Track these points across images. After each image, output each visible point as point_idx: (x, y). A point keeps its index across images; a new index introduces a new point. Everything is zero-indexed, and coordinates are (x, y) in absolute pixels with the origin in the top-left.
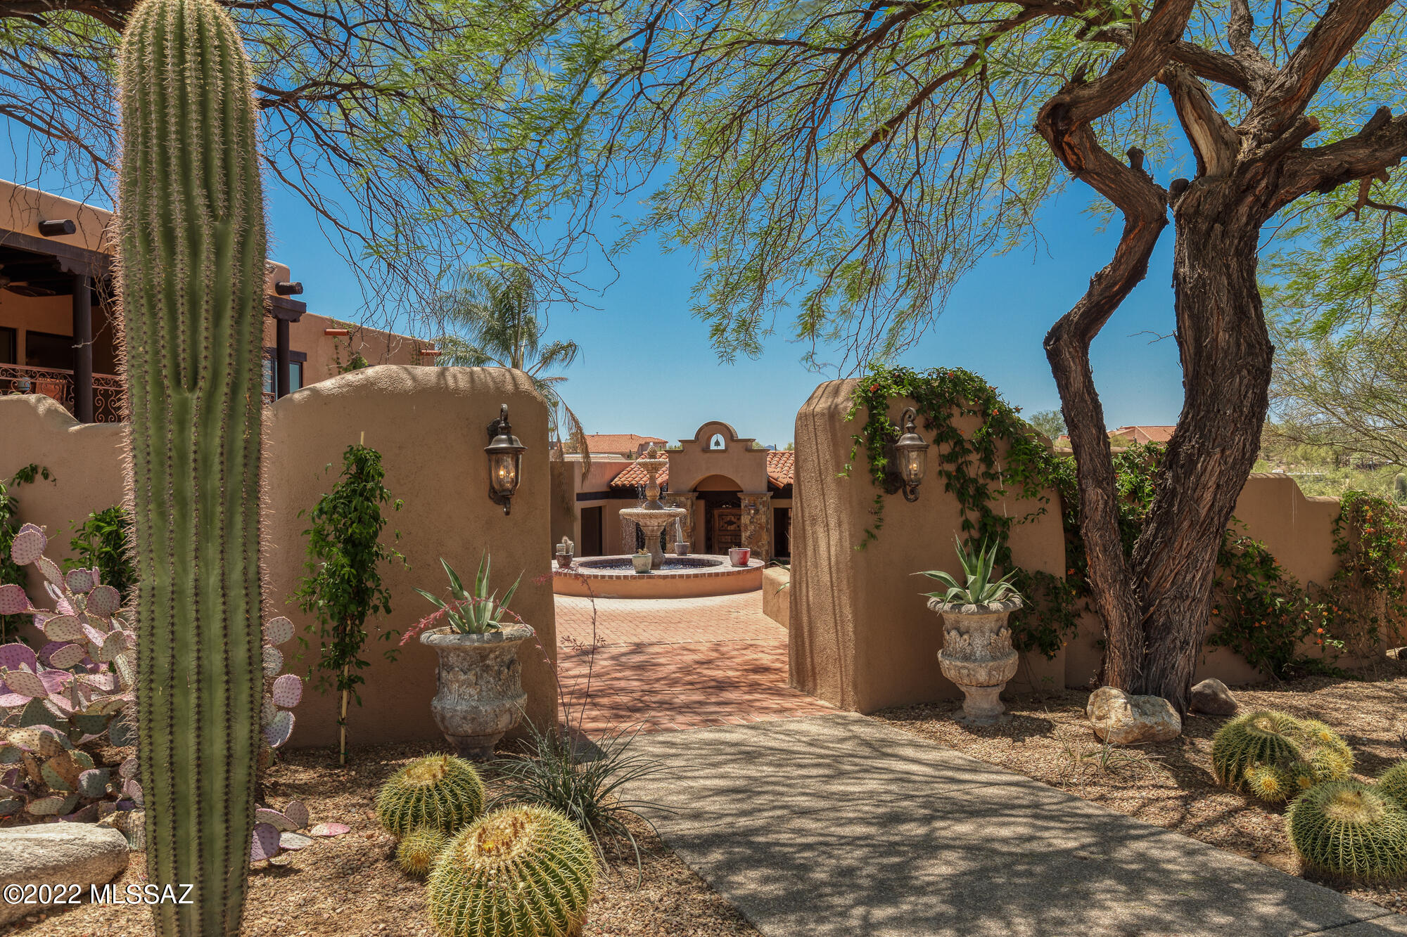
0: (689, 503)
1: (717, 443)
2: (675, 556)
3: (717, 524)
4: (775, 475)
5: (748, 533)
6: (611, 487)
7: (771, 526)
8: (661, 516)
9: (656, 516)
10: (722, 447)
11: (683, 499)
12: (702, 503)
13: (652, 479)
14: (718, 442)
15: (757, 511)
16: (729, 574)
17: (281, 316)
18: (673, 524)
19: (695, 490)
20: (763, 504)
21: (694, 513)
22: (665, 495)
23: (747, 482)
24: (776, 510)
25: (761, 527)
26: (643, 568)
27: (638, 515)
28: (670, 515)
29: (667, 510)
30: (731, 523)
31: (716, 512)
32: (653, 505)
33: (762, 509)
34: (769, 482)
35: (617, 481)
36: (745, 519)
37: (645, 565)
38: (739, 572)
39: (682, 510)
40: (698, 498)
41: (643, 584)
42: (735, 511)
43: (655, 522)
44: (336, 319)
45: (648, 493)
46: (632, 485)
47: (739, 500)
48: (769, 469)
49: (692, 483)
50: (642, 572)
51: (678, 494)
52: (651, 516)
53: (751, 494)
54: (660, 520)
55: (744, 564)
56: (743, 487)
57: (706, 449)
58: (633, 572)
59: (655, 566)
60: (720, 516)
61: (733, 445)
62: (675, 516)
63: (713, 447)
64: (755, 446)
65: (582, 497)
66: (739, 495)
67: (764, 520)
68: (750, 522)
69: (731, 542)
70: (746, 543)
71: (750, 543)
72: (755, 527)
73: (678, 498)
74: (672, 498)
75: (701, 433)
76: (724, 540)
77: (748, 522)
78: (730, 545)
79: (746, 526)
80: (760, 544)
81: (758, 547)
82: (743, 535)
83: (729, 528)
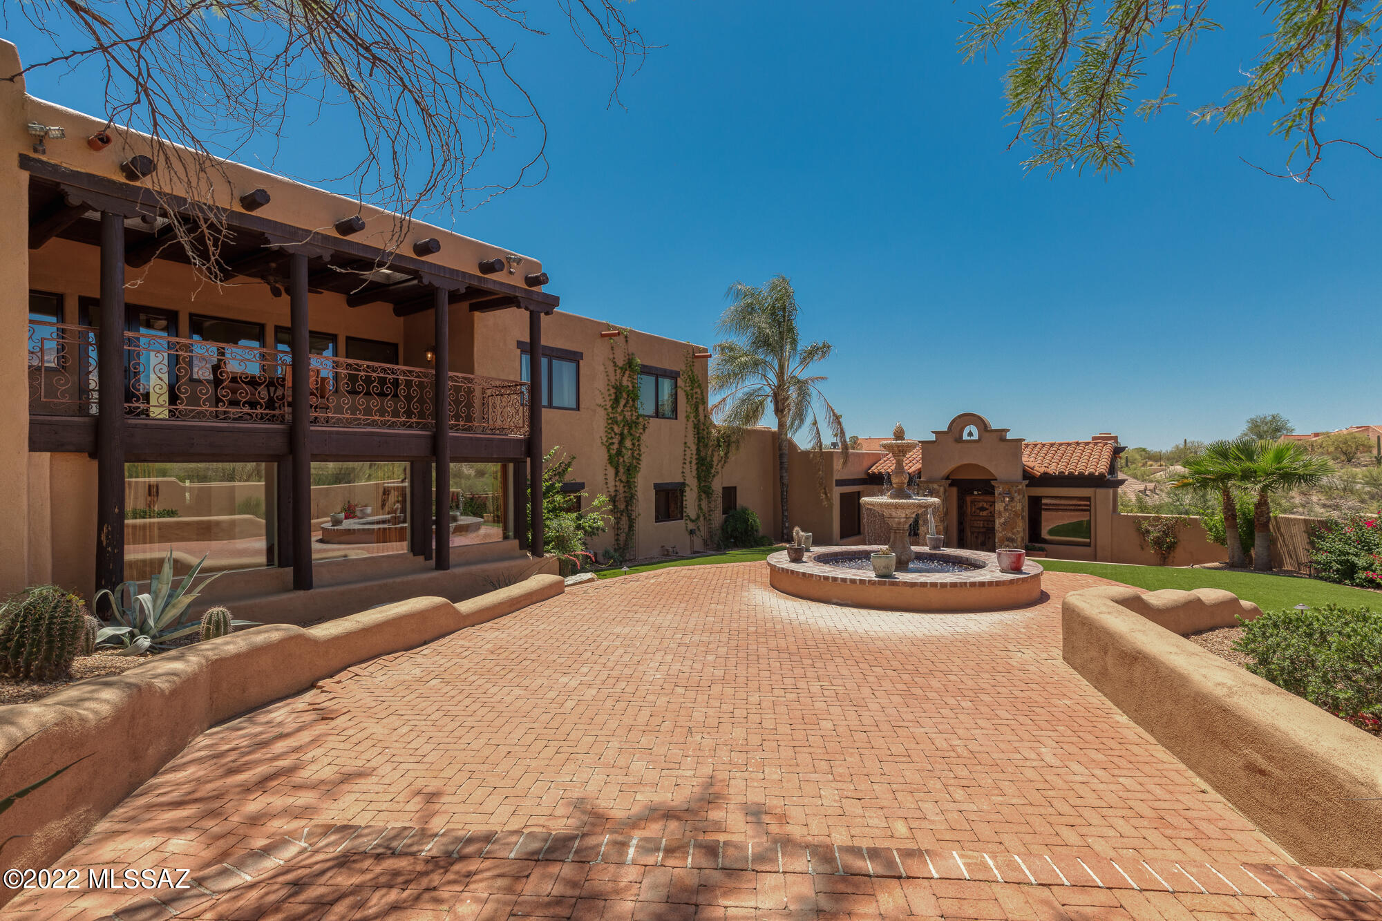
0: (942, 489)
1: (970, 434)
2: (926, 549)
3: (969, 509)
4: (1031, 464)
5: (1002, 520)
6: (868, 474)
7: (1026, 514)
8: (909, 506)
9: (902, 507)
10: (975, 437)
11: (935, 486)
12: (954, 490)
13: (899, 464)
14: (971, 432)
15: (1012, 499)
16: (998, 584)
17: (531, 308)
18: (925, 513)
19: (947, 478)
20: (1019, 492)
21: (945, 500)
22: (915, 482)
23: (1000, 470)
24: (1030, 498)
25: (1017, 515)
26: (884, 571)
27: (881, 505)
28: (920, 506)
29: (917, 500)
30: (983, 509)
31: (969, 499)
32: (900, 493)
33: (1017, 497)
34: (1024, 471)
35: (874, 469)
36: (999, 506)
37: (887, 567)
38: (1011, 582)
39: (936, 500)
40: (950, 485)
41: (885, 593)
42: (988, 498)
43: (901, 514)
44: (611, 324)
45: (894, 480)
46: (880, 473)
47: (993, 488)
48: (1024, 459)
49: (945, 471)
50: (884, 575)
51: (930, 481)
52: (896, 507)
53: (1006, 483)
54: (908, 512)
55: (1017, 568)
56: (998, 477)
57: (959, 439)
58: (871, 575)
59: (902, 565)
60: (973, 502)
61: (987, 434)
62: (926, 506)
63: (965, 437)
64: (1009, 436)
65: (840, 483)
66: (993, 483)
67: (1019, 507)
68: (1005, 510)
69: (984, 527)
70: (1000, 530)
71: (1003, 530)
72: (1010, 514)
73: (930, 485)
74: (925, 485)
75: (954, 424)
76: (976, 525)
77: (1002, 509)
78: (982, 530)
79: (1000, 513)
80: (1015, 530)
81: (1013, 534)
82: (997, 521)
83: (981, 514)
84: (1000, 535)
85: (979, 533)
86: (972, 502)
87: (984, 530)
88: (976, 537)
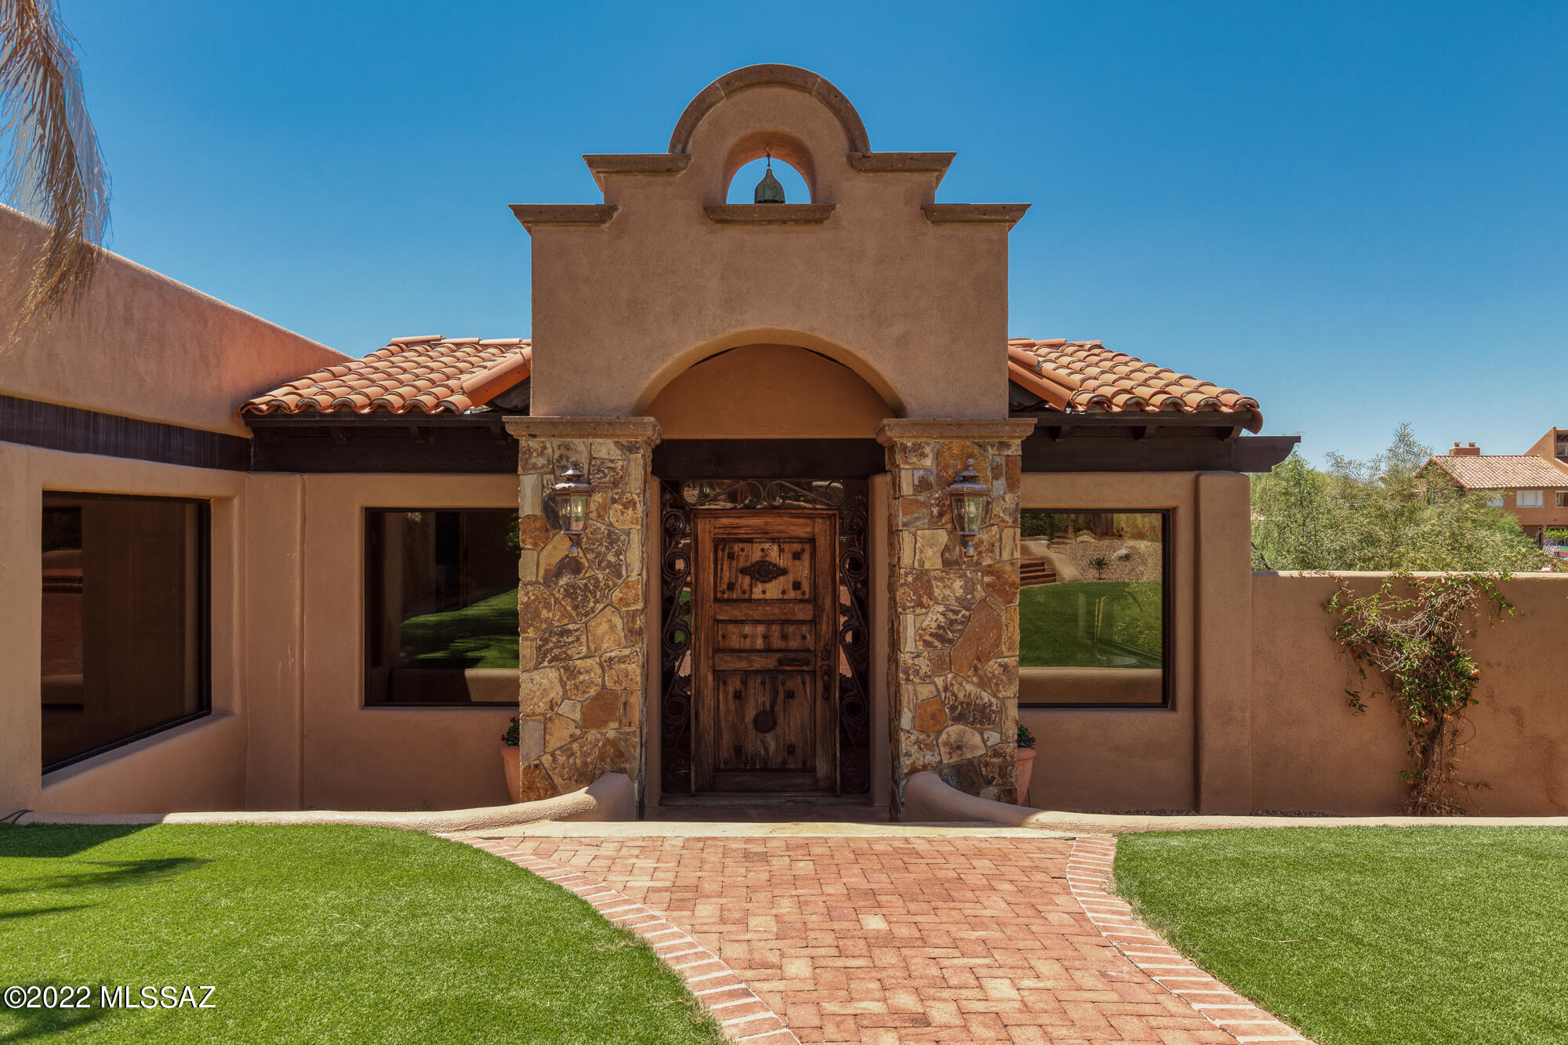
0: (636, 467)
3: (708, 572)
5: (934, 617)
11: (606, 449)
34: (1012, 379)
36: (921, 547)
49: (649, 372)
51: (576, 424)
56: (911, 403)
57: (722, 208)
60: (723, 544)
66: (890, 431)
68: (947, 563)
69: (768, 650)
70: (924, 665)
71: (940, 665)
72: (969, 587)
73: (580, 444)
74: (552, 446)
75: (703, 126)
76: (735, 642)
77: (932, 560)
78: (759, 663)
79: (923, 580)
80: (993, 666)
81: (983, 684)
82: (910, 625)
83: (757, 593)
84: (925, 691)
85: (746, 675)
86: (719, 543)
87: (770, 662)
88: (738, 696)
